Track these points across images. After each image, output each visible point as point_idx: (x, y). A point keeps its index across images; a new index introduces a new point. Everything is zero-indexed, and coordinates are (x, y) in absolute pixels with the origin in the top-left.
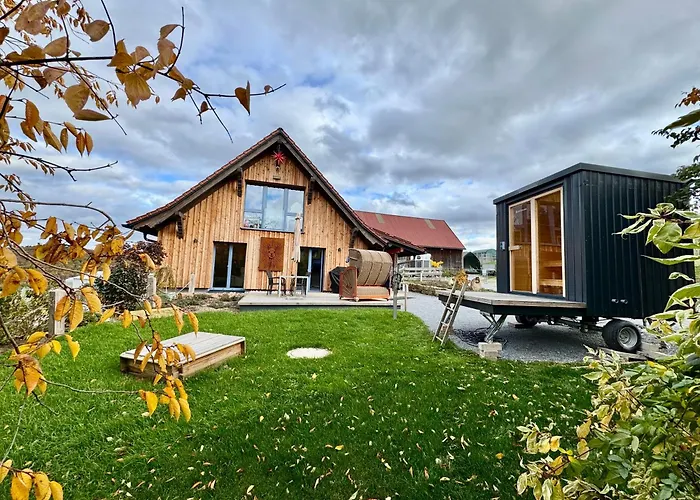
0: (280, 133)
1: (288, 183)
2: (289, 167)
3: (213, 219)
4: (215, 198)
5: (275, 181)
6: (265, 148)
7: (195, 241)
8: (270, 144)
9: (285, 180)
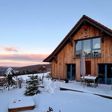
0: (84, 17)
1: (91, 36)
2: (91, 30)
3: (64, 56)
4: (65, 49)
5: (85, 38)
6: (79, 25)
7: (60, 64)
8: (80, 24)
9: (90, 36)
